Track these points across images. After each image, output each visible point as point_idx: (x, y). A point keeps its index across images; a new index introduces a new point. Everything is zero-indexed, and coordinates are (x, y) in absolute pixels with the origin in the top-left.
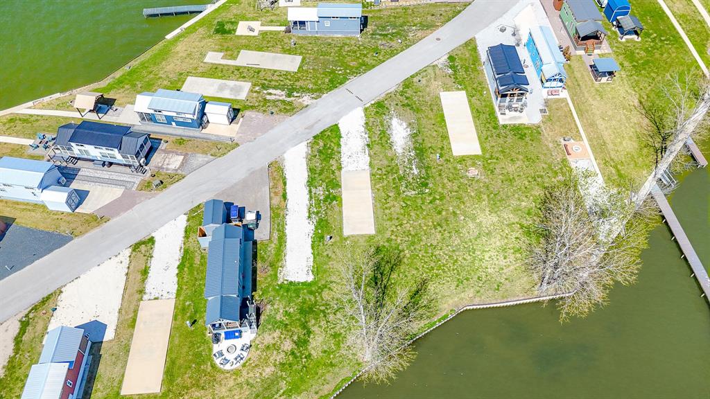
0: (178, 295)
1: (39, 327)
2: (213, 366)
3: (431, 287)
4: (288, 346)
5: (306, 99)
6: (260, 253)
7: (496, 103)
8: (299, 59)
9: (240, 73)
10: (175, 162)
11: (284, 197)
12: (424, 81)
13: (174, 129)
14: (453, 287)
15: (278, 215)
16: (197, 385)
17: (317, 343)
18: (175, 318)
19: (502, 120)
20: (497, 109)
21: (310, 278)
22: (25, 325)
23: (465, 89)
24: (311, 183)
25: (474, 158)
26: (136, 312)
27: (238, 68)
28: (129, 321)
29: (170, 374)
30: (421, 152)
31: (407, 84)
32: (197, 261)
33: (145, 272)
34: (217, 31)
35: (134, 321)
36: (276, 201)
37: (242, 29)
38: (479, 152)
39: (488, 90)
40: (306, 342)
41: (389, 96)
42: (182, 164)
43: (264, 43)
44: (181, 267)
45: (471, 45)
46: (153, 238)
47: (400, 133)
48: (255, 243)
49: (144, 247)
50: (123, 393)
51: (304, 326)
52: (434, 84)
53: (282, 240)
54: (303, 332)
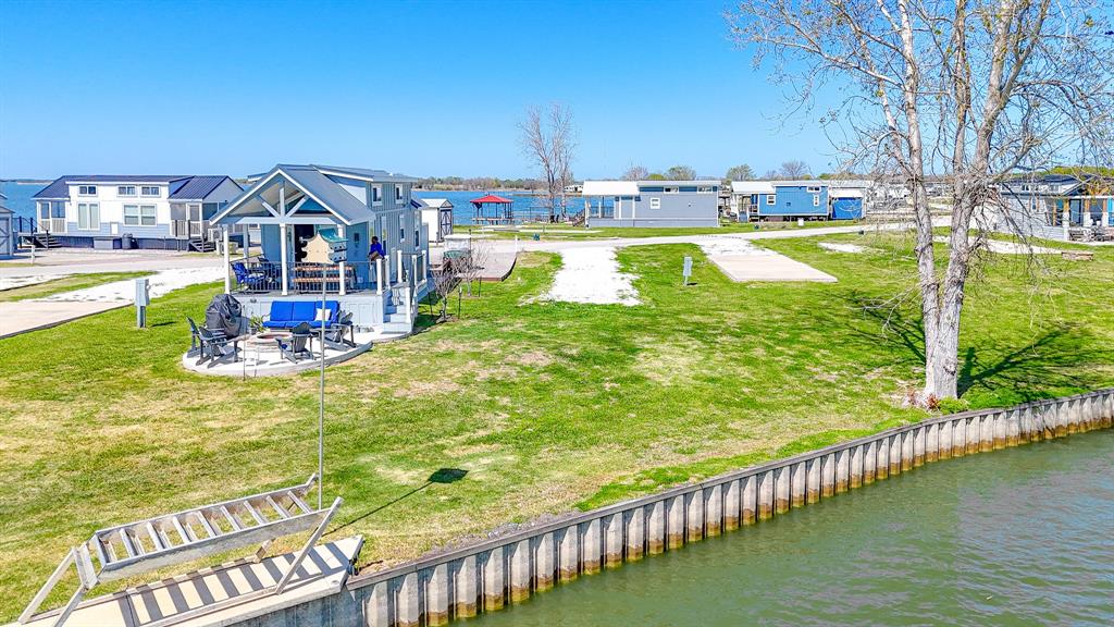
15: (536, 272)
21: (631, 302)
36: (529, 266)
51: (610, 343)
54: (601, 350)
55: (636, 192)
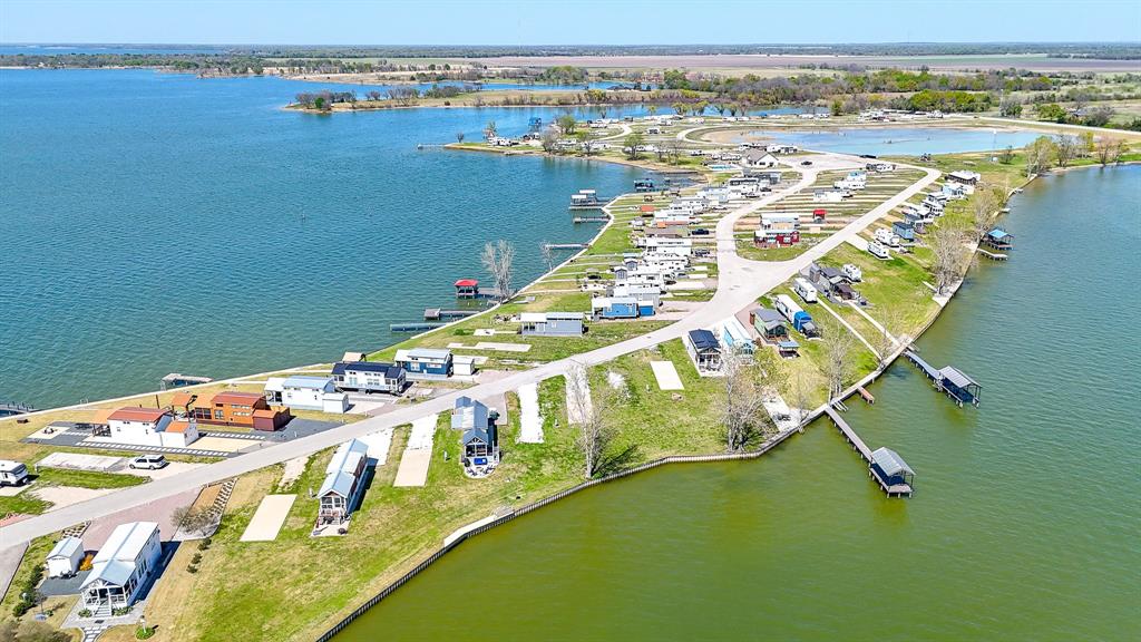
0: (435, 447)
1: (324, 460)
2: (465, 477)
3: (640, 449)
4: (525, 469)
5: (536, 364)
6: (500, 431)
7: (697, 365)
8: (530, 346)
9: (479, 353)
10: (427, 392)
11: (519, 407)
12: (636, 357)
13: (426, 376)
14: (658, 449)
15: (515, 416)
16: (454, 484)
17: (548, 468)
18: (433, 457)
19: (702, 375)
20: (697, 368)
21: (542, 441)
22: (312, 459)
23: (672, 360)
24: (540, 401)
25: (677, 391)
26: (401, 454)
27: (476, 350)
28: (396, 458)
29: (431, 478)
30: (633, 389)
31: (621, 357)
32: (448, 434)
33: (407, 438)
34: (457, 334)
35: (400, 459)
36: (512, 409)
37: (479, 332)
38: (683, 388)
39: (691, 361)
40: (538, 469)
41: (608, 363)
42: (432, 393)
43: (499, 339)
44: (435, 437)
45: (679, 341)
46: (411, 425)
47: (616, 380)
48: (495, 427)
49: (406, 428)
50: (395, 485)
51: (537, 462)
52: (645, 359)
53: (518, 425)
54: (535, 465)
55: (545, 320)
